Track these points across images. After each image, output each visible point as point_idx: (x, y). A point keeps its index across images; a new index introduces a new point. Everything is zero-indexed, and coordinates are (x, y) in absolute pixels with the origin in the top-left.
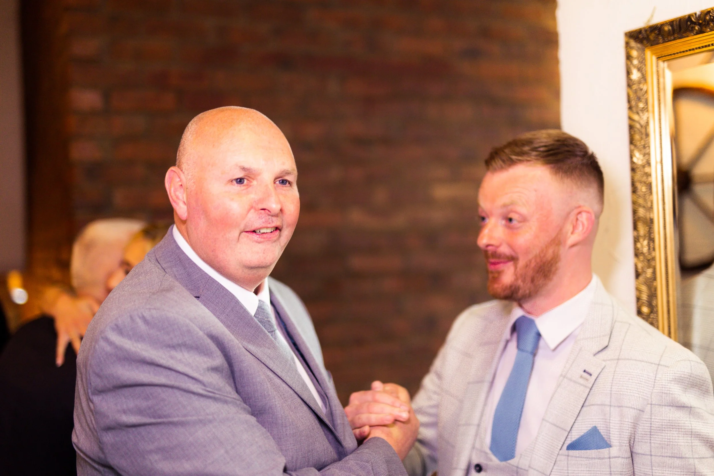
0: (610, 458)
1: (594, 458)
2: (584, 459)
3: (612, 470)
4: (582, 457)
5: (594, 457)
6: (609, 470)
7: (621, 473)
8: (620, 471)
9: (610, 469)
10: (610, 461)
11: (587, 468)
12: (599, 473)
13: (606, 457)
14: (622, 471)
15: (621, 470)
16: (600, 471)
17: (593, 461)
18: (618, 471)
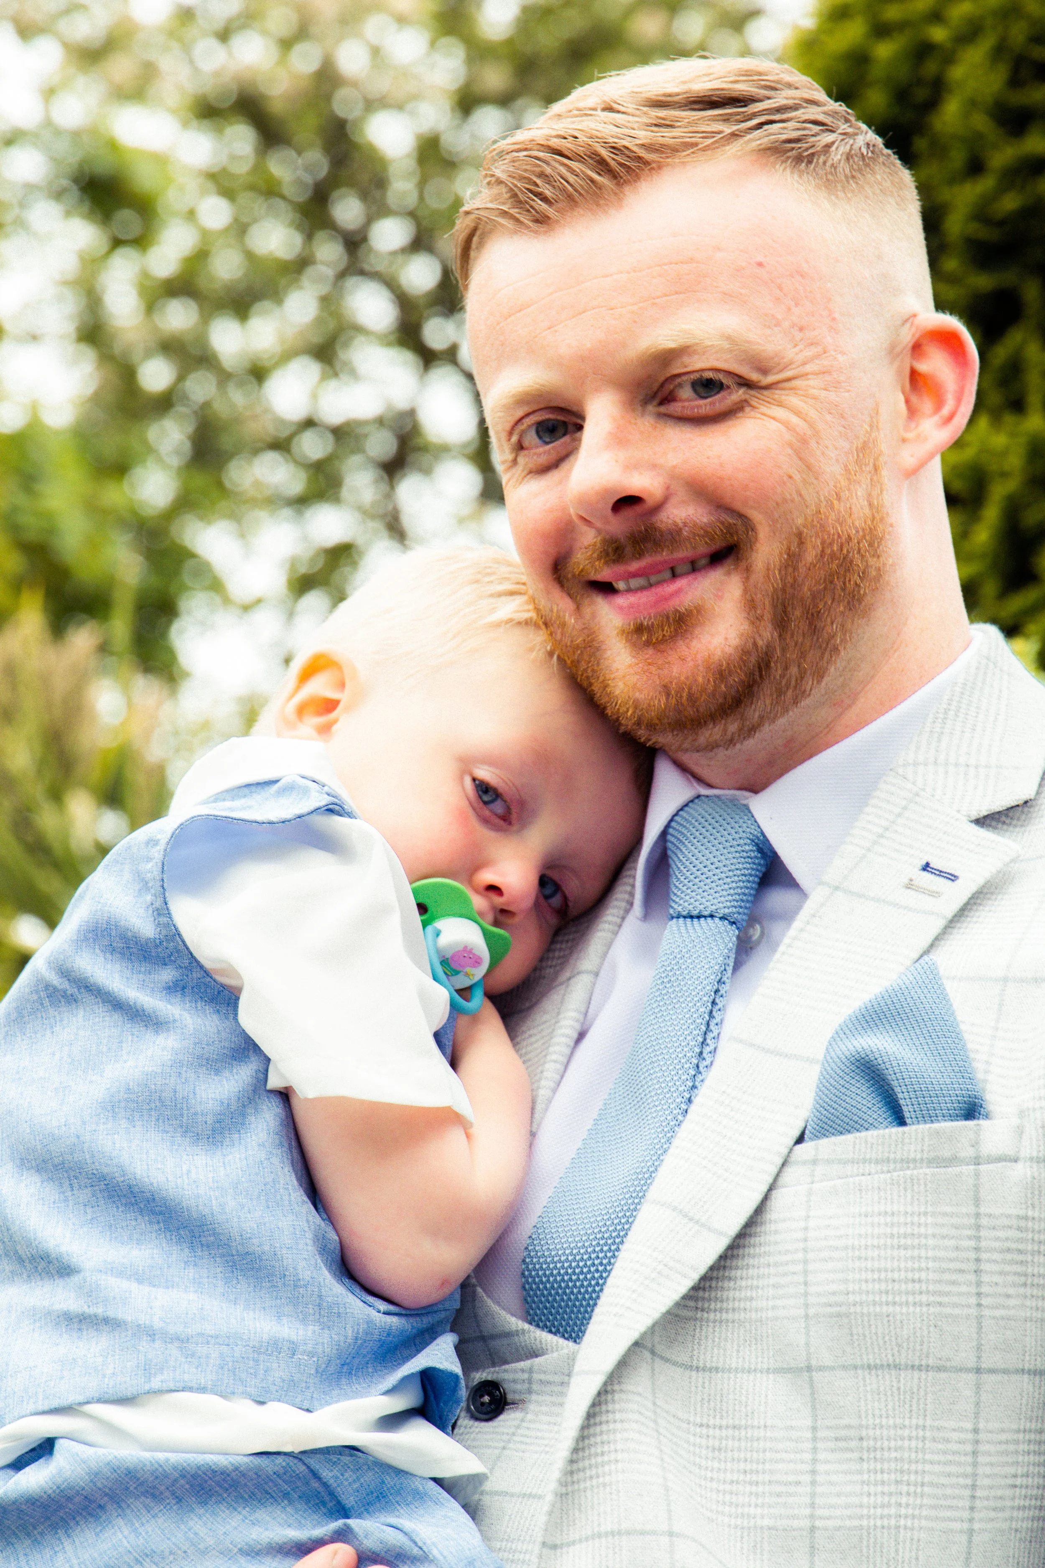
0: (977, 1161)
1: (915, 1160)
2: (873, 1168)
3: (982, 1210)
4: (865, 1161)
5: (912, 1155)
6: (972, 1209)
7: (1022, 1223)
8: (1019, 1217)
9: (977, 1206)
10: (977, 1175)
11: (883, 1201)
12: (930, 1220)
13: (962, 1154)
14: (1026, 1218)
15: (1022, 1213)
16: (933, 1214)
17: (909, 1172)
18: (1008, 1216)
